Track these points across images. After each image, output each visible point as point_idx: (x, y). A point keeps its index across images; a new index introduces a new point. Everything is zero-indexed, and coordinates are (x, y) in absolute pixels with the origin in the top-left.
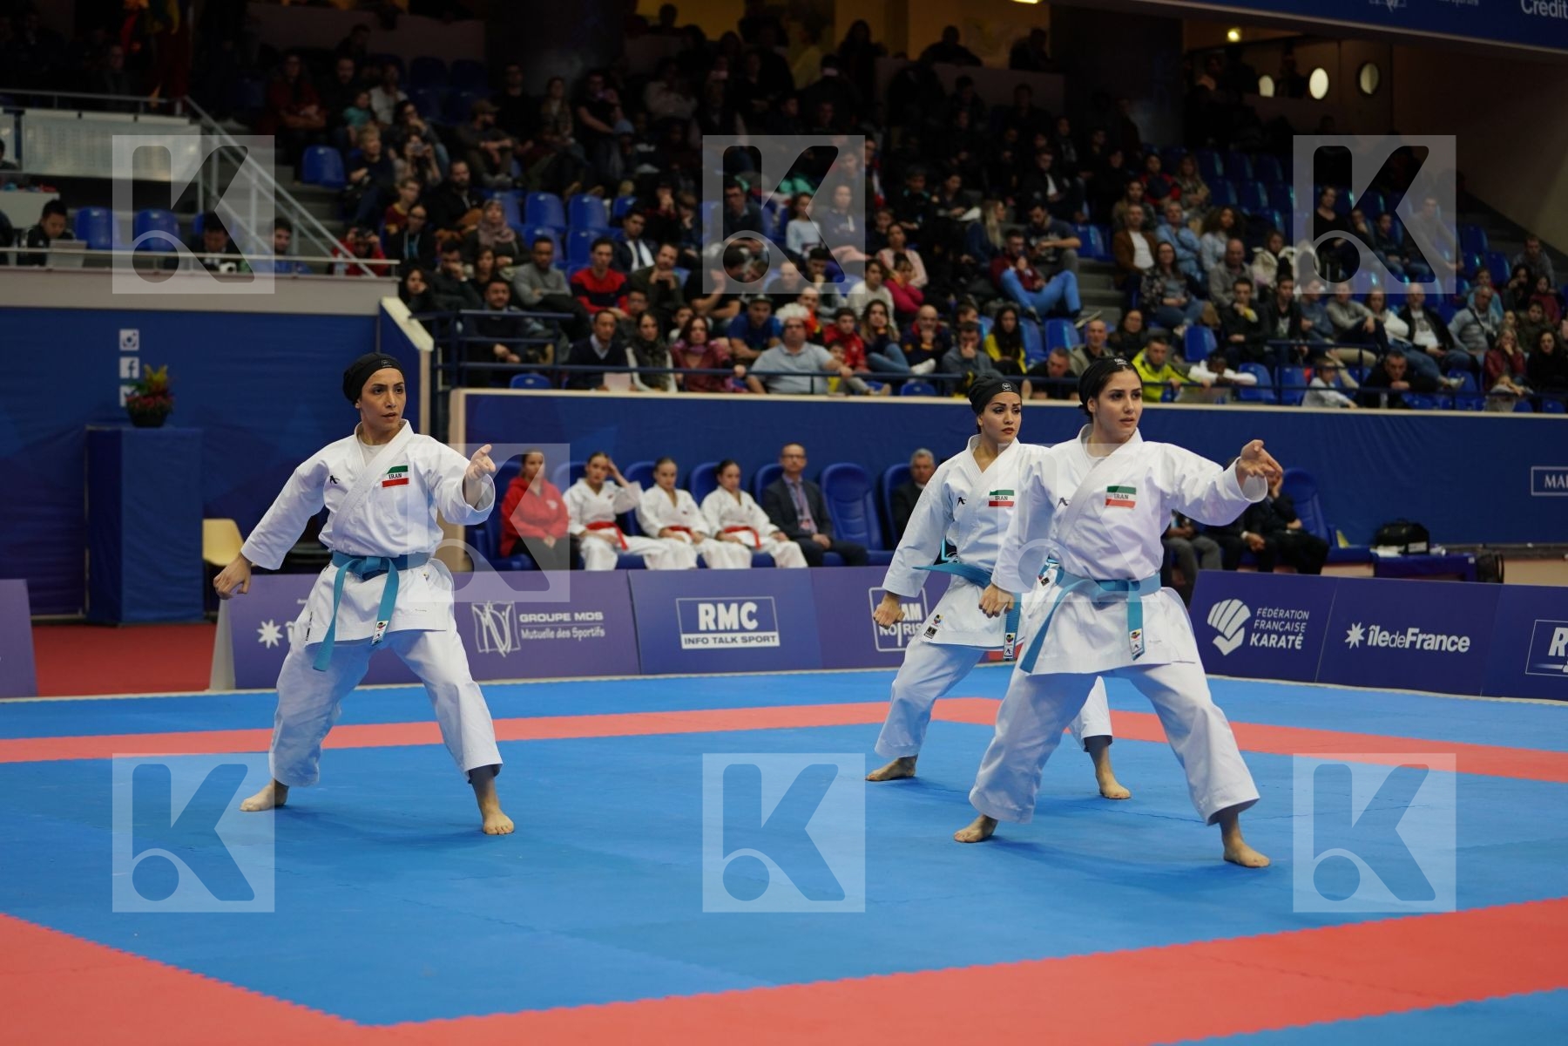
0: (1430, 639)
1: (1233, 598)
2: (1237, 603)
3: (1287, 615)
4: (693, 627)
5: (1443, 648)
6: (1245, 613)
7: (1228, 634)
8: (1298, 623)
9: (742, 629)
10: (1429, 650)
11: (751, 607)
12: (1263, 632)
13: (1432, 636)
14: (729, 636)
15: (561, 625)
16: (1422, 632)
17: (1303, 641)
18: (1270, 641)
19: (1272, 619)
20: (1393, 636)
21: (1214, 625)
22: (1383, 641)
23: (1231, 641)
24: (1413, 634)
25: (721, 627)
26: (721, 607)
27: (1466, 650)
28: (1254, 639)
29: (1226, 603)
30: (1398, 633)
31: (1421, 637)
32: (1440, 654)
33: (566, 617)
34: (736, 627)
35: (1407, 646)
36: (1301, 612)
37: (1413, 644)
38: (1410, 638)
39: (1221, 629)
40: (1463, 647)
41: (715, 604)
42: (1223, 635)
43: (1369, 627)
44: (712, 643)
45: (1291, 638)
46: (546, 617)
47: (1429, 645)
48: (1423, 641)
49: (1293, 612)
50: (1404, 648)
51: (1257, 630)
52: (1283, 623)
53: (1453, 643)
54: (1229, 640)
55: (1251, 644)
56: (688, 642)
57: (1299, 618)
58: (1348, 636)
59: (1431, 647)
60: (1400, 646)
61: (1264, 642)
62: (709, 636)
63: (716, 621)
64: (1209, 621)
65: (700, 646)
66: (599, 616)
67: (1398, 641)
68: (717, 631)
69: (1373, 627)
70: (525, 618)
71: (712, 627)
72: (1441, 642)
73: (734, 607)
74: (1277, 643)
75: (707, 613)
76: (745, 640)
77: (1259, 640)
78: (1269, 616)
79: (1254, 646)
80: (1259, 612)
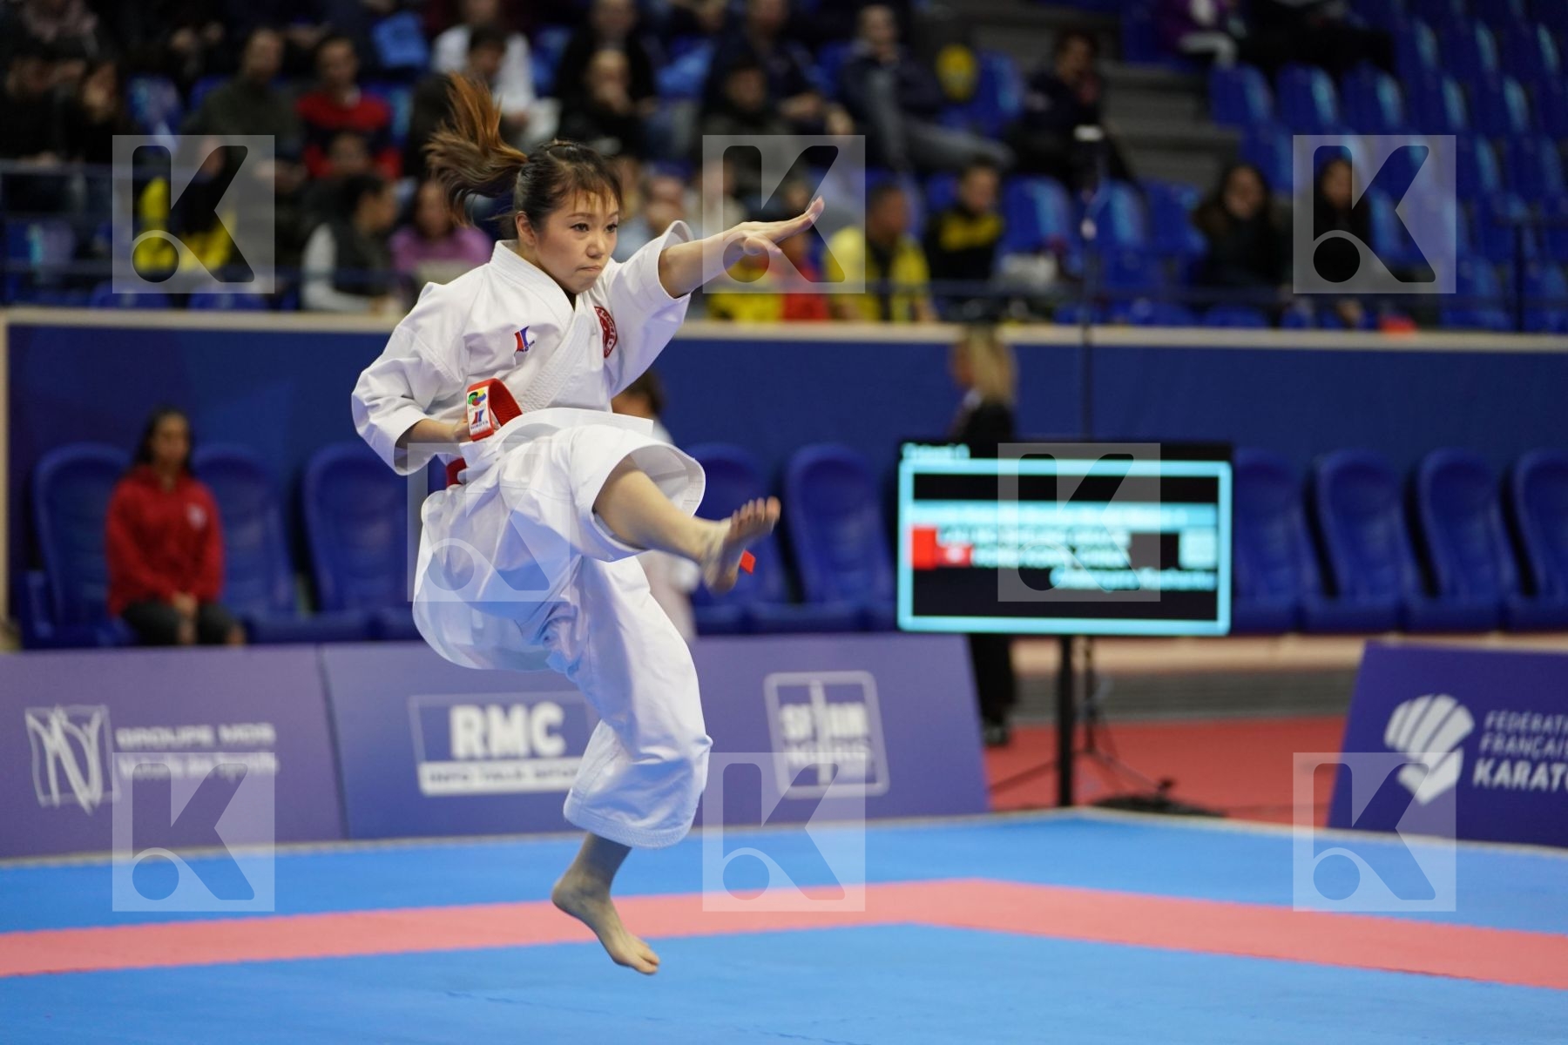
1: (1436, 693)
2: (1443, 705)
3: (1548, 725)
4: (441, 750)
6: (1462, 723)
9: (534, 755)
11: (550, 713)
12: (1499, 760)
14: (508, 768)
15: (196, 748)
18: (1514, 776)
19: (1518, 734)
21: (1401, 742)
25: (496, 749)
26: (495, 714)
28: (1481, 772)
29: (1420, 705)
33: (204, 735)
34: (522, 749)
41: (483, 707)
44: (478, 781)
45: (1558, 770)
46: (164, 736)
49: (1559, 719)
51: (1488, 755)
52: (1538, 740)
55: (1477, 780)
56: (434, 779)
61: (1503, 775)
62: (474, 769)
63: (485, 740)
65: (455, 787)
66: (265, 733)
68: (488, 758)
70: (127, 738)
71: (478, 750)
73: (518, 714)
74: (1531, 776)
75: (469, 725)
76: (539, 775)
77: (1493, 772)
78: (1511, 726)
79: (1481, 784)
80: (1489, 720)
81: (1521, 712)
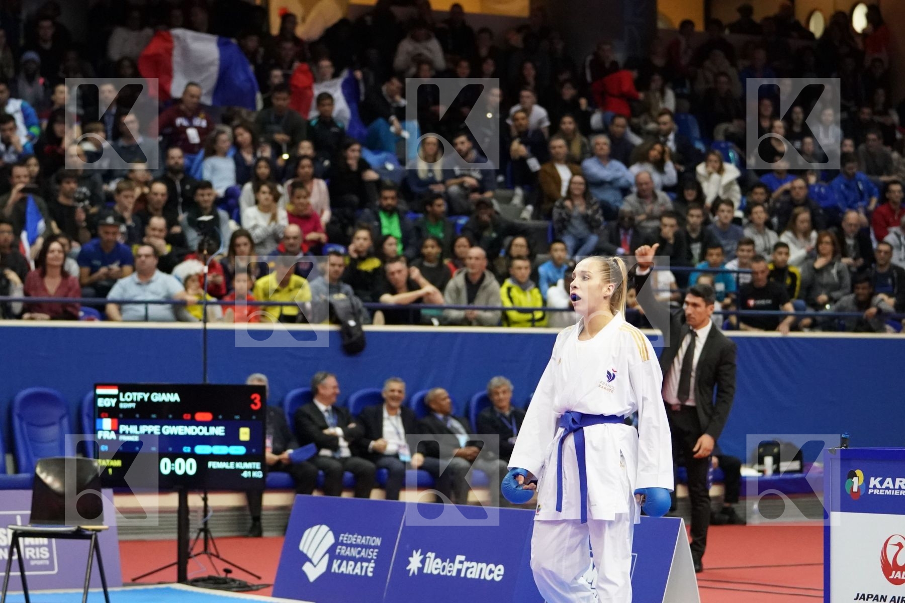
0: (473, 567)
1: (321, 524)
2: (325, 528)
3: (363, 541)
5: (482, 577)
6: (330, 539)
7: (315, 561)
8: (372, 550)
10: (471, 579)
12: (343, 558)
13: (474, 564)
16: (467, 560)
17: (374, 568)
18: (348, 568)
19: (351, 545)
20: (444, 564)
21: (305, 551)
22: (436, 569)
23: (318, 567)
24: (461, 562)
27: (500, 578)
28: (335, 566)
29: (316, 528)
30: (448, 560)
31: (467, 564)
32: (479, 583)
35: (454, 574)
36: (374, 538)
37: (459, 571)
38: (457, 565)
39: (310, 555)
40: (498, 575)
42: (310, 561)
43: (426, 554)
45: (365, 564)
47: (471, 573)
48: (468, 568)
49: (368, 537)
50: (451, 576)
51: (339, 557)
52: (359, 549)
53: (491, 572)
54: (315, 566)
55: (333, 571)
57: (373, 544)
58: (409, 563)
59: (473, 576)
60: (449, 574)
61: (343, 569)
64: (301, 548)
67: (447, 569)
69: (429, 554)
72: (481, 570)
74: (354, 569)
77: (339, 567)
78: (349, 542)
79: (335, 573)
80: (341, 538)
81: (353, 535)
